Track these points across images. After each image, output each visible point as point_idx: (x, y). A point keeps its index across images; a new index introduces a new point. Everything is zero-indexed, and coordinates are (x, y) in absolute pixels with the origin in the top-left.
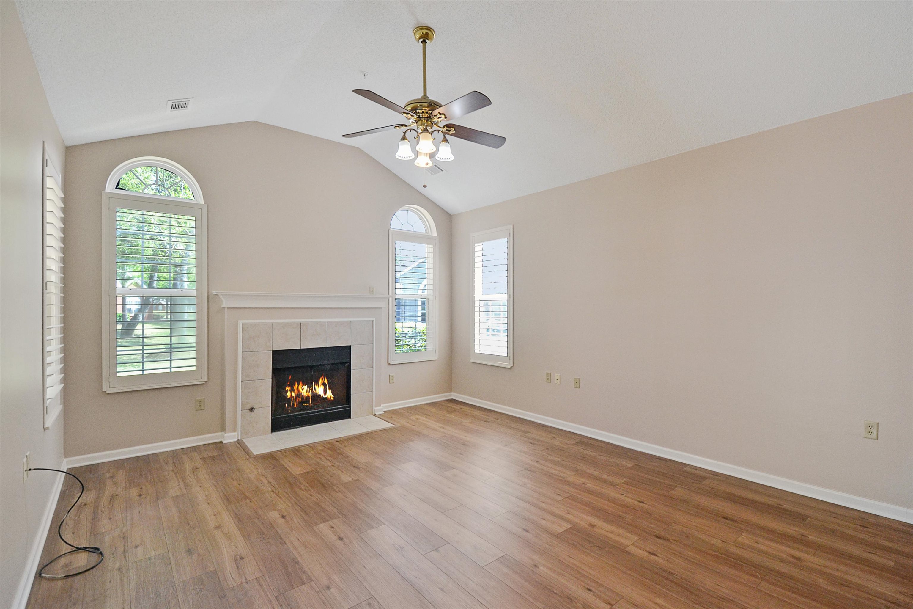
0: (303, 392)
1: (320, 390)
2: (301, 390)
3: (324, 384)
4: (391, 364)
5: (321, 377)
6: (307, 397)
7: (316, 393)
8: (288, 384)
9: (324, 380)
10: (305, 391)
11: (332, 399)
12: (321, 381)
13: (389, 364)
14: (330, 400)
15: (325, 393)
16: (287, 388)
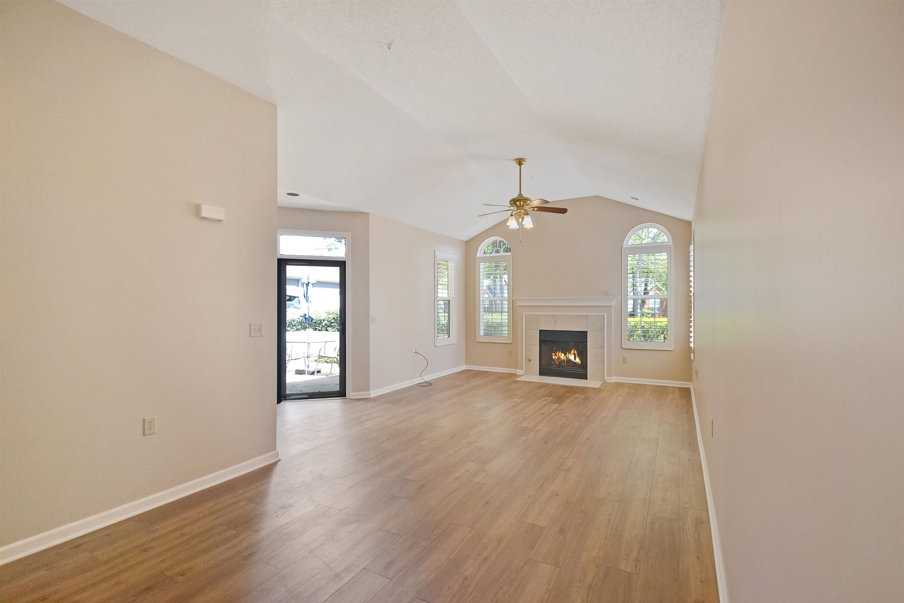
0: (561, 357)
1: (572, 357)
2: (560, 356)
3: (574, 354)
4: (624, 348)
5: (573, 349)
6: (564, 360)
7: (569, 358)
8: (554, 351)
9: (575, 351)
10: (562, 356)
11: (580, 363)
12: (572, 352)
13: (622, 348)
14: (578, 364)
15: (575, 359)
16: (553, 354)
